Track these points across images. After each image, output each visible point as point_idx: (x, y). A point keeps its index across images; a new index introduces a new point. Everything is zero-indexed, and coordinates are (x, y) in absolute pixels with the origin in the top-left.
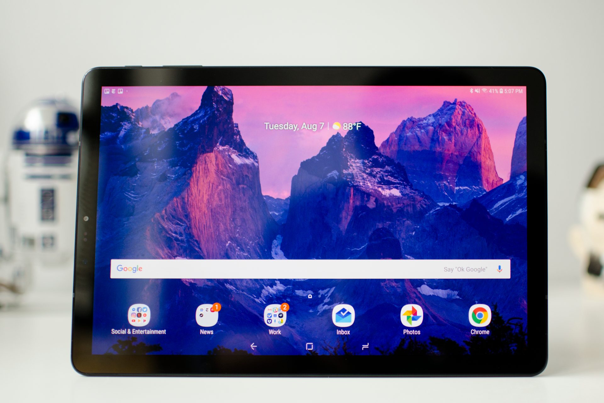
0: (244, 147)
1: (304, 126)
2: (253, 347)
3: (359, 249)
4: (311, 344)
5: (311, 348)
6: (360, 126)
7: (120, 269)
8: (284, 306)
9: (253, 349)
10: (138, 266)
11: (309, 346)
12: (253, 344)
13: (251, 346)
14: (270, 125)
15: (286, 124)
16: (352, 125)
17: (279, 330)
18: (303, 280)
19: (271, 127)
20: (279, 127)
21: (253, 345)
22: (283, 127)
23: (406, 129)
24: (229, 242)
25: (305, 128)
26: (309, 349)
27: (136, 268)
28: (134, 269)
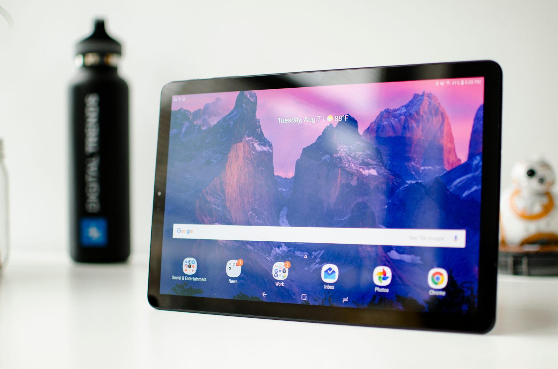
0: (263, 138)
1: (306, 119)
2: (264, 295)
3: (343, 219)
4: (305, 296)
5: (305, 298)
6: (347, 118)
7: (179, 231)
8: (287, 263)
9: (264, 297)
10: (190, 229)
11: (304, 297)
12: (264, 292)
13: (263, 294)
14: (282, 120)
15: (293, 118)
16: (341, 117)
17: (283, 283)
18: (301, 244)
19: (283, 122)
20: (288, 121)
21: (264, 294)
22: (291, 120)
23: (383, 119)
24: (250, 212)
25: (307, 121)
26: (303, 299)
27: (189, 231)
28: (188, 232)
